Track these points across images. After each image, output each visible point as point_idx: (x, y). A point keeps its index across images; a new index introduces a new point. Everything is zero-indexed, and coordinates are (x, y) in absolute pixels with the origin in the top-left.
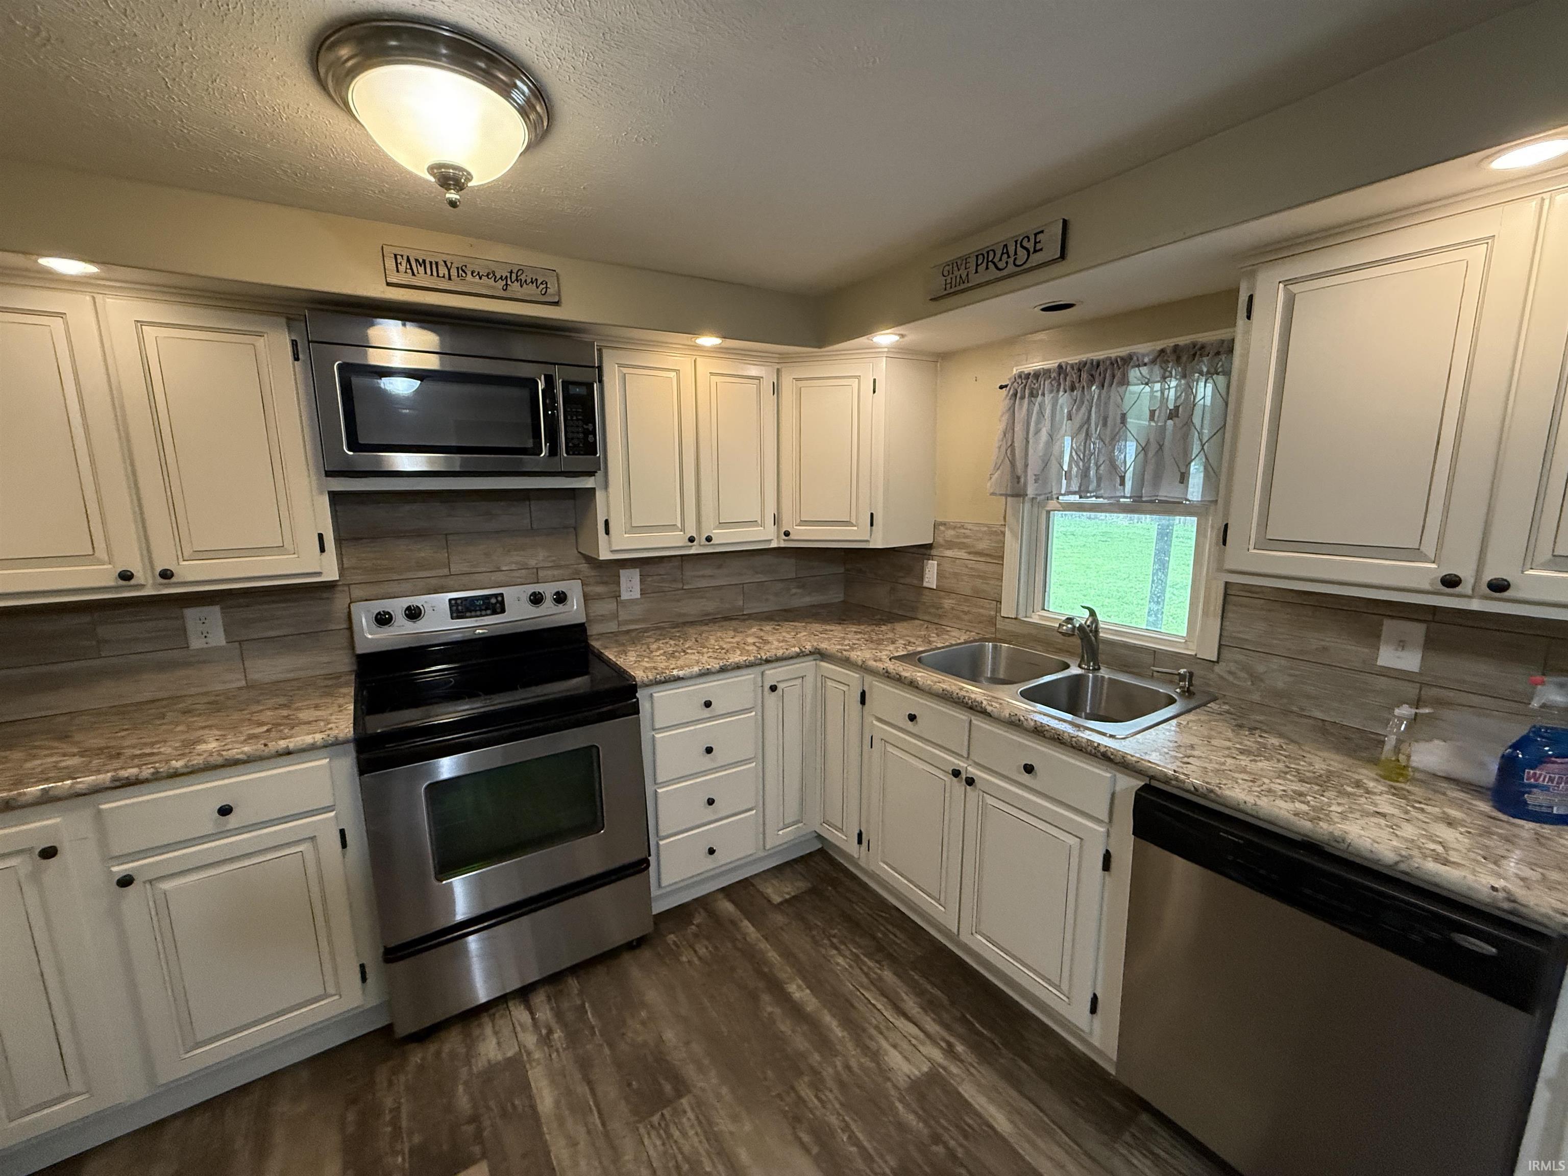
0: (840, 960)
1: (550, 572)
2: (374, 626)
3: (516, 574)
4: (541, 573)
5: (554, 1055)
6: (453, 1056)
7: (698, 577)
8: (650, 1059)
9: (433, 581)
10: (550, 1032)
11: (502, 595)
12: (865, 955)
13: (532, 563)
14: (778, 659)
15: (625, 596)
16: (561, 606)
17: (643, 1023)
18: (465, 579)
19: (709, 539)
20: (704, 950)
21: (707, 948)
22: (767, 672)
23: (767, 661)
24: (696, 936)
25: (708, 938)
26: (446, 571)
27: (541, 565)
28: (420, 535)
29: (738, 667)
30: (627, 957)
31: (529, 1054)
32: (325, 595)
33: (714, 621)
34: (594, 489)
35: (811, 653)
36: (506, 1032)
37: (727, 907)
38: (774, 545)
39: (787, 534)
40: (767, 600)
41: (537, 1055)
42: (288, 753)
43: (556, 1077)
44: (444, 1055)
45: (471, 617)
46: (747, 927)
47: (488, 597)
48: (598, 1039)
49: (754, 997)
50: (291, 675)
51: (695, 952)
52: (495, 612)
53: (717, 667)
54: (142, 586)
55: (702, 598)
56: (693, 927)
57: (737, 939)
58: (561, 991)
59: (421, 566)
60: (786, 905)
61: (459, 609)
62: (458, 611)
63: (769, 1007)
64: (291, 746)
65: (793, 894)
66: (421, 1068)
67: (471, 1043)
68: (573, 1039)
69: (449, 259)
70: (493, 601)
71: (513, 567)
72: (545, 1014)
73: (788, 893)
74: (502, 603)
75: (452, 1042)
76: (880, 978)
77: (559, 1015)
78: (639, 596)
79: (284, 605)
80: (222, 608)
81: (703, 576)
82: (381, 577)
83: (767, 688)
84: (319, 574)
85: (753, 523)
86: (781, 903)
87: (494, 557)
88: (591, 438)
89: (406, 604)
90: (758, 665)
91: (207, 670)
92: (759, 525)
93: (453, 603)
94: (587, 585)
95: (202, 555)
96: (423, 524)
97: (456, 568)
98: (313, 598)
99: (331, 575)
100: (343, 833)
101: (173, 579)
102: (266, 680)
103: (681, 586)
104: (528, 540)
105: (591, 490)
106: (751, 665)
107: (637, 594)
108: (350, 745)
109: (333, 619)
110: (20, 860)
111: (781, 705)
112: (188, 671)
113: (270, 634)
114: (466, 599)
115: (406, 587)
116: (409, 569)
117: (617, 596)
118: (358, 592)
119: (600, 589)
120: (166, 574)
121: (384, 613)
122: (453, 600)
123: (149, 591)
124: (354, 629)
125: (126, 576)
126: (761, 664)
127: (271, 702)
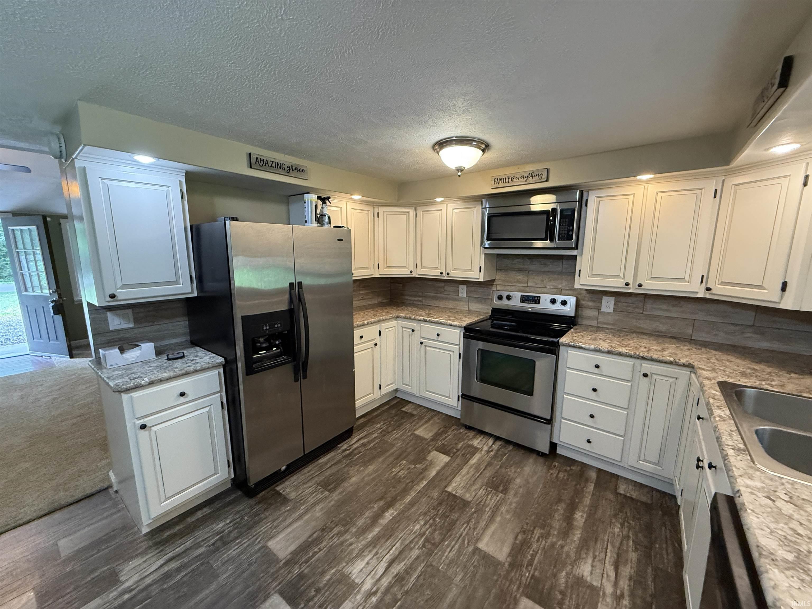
0: (617, 530)
1: (567, 292)
2: (497, 299)
3: (552, 290)
4: (563, 292)
5: (486, 456)
6: (468, 436)
7: (656, 309)
8: (506, 479)
9: (522, 288)
10: (492, 451)
11: (540, 297)
12: (633, 541)
13: (560, 286)
14: (652, 360)
15: (604, 309)
16: (563, 306)
17: (515, 472)
18: (532, 289)
20: (562, 476)
21: (564, 476)
22: (644, 365)
23: (643, 358)
24: (566, 470)
25: (569, 475)
26: (526, 285)
27: (563, 288)
28: (519, 270)
29: (620, 354)
30: (534, 456)
31: (482, 450)
32: (490, 287)
35: (684, 365)
36: (483, 442)
37: (593, 475)
38: (700, 295)
39: (708, 289)
41: (483, 452)
42: (451, 325)
43: (480, 461)
44: (467, 435)
45: (527, 303)
46: (591, 487)
47: (535, 297)
48: (500, 463)
49: (559, 501)
50: (478, 310)
51: (558, 473)
52: (536, 303)
53: (606, 350)
54: (444, 276)
56: (569, 468)
57: (580, 485)
58: (506, 446)
59: (518, 282)
60: (622, 496)
61: (524, 299)
63: (561, 508)
65: (633, 497)
66: (460, 433)
67: (474, 437)
68: (495, 457)
69: (509, 175)
70: (536, 299)
71: (552, 287)
72: (495, 447)
73: (630, 494)
74: (539, 300)
75: (471, 434)
76: (627, 551)
77: (498, 450)
79: (480, 288)
80: (467, 286)
82: (506, 284)
83: (641, 374)
84: (478, 279)
85: (683, 280)
86: (621, 494)
87: (545, 282)
88: (571, 233)
89: (508, 294)
90: (635, 358)
91: (462, 303)
92: (686, 281)
93: (522, 297)
94: (583, 300)
95: (456, 270)
96: (521, 266)
97: (529, 284)
98: (487, 287)
99: (482, 280)
100: (460, 354)
101: (449, 276)
102: (473, 310)
103: (642, 311)
104: (560, 276)
105: (576, 256)
106: (630, 356)
107: (611, 310)
108: (463, 329)
109: (489, 295)
110: (410, 330)
111: (652, 387)
112: (458, 302)
113: (476, 296)
114: (526, 296)
115: (513, 288)
116: (514, 282)
117: (599, 309)
118: (499, 288)
119: (590, 304)
120: (448, 274)
121: (501, 295)
122: (523, 295)
123: (445, 278)
124: (492, 299)
125: (442, 273)
126: (638, 358)
127: (465, 315)
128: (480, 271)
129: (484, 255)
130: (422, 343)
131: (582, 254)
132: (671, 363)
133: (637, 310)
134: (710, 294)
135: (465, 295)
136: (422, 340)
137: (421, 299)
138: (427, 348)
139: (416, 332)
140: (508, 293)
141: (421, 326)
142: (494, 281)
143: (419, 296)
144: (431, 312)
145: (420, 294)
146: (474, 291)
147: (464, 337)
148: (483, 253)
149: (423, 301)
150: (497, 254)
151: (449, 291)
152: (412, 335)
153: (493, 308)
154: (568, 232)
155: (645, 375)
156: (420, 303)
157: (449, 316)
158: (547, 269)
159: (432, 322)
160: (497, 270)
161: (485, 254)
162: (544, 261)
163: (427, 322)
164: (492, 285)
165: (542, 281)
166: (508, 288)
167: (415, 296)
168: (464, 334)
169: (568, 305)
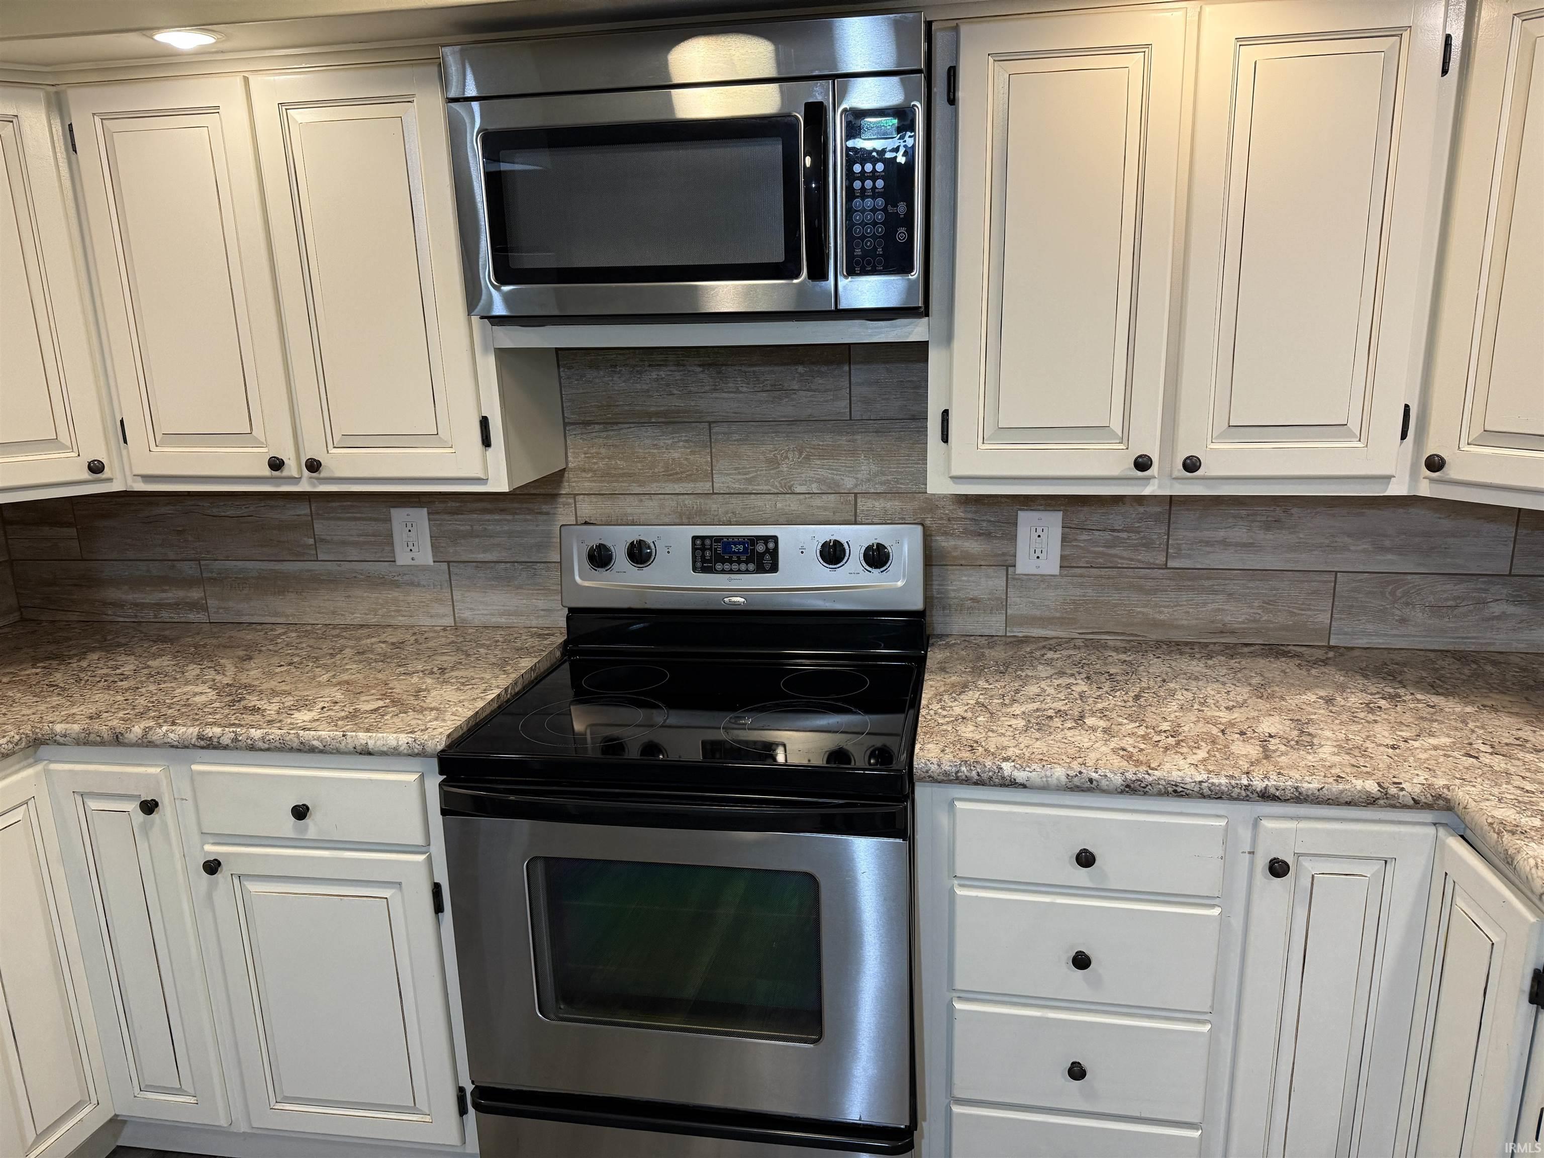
1: (879, 505)
2: (587, 565)
3: (817, 502)
4: (864, 504)
7: (1208, 543)
9: (688, 501)
11: (775, 539)
13: (848, 483)
14: (1300, 798)
15: (1025, 565)
16: (876, 571)
18: (736, 503)
19: (1192, 465)
22: (1267, 824)
23: (1266, 796)
26: (706, 487)
27: (863, 488)
28: (669, 421)
29: (1178, 792)
32: (545, 508)
33: (1231, 651)
34: (926, 343)
35: (1416, 804)
38: (1398, 488)
39: (1435, 464)
40: (1403, 621)
42: (366, 752)
45: (723, 572)
47: (753, 540)
52: (761, 569)
54: (295, 480)
55: (1215, 592)
59: (672, 474)
61: (709, 555)
62: (704, 560)
64: (371, 744)
70: (761, 548)
71: (814, 488)
74: (774, 553)
78: (1056, 571)
79: (497, 517)
80: (429, 513)
81: (1225, 543)
82: (615, 486)
83: (1262, 863)
84: (482, 480)
85: (1339, 429)
87: (784, 468)
88: (901, 235)
89: (635, 538)
90: (1238, 799)
91: (415, 596)
92: (1351, 435)
93: (700, 545)
94: (945, 534)
95: (352, 441)
96: (676, 403)
97: (722, 482)
98: (531, 511)
99: (500, 484)
100: (437, 890)
101: (324, 473)
102: (477, 622)
103: (1161, 559)
104: (843, 440)
105: (922, 347)
106: (1216, 795)
107: (1051, 565)
108: (435, 761)
109: (542, 546)
110: (133, 807)
111: (1301, 914)
112: (395, 594)
113: (481, 557)
114: (718, 539)
115: (650, 507)
116: (654, 478)
117: (1007, 564)
118: (586, 509)
119: (973, 546)
120: (313, 466)
121: (602, 548)
122: (703, 538)
123: (304, 486)
124: (563, 566)
125: (276, 464)
126: (1247, 799)
127: (440, 660)
128: (486, 442)
129: (492, 360)
130: (212, 867)
131: (949, 338)
132: (1370, 802)
133: (1144, 556)
134: (1432, 480)
135: (426, 557)
136: (213, 850)
137: (195, 594)
138: (254, 887)
139: (166, 807)
140: (633, 534)
141: (193, 775)
142: (557, 478)
143: (189, 583)
144: (253, 673)
145: (188, 569)
146: (471, 534)
147: (444, 812)
148: (486, 349)
149: (212, 603)
150: (559, 351)
151: (344, 543)
152: (146, 829)
153: (571, 610)
154: (890, 234)
155: (1278, 869)
156: (192, 617)
157: (353, 690)
158: (785, 409)
159: (252, 748)
160: (565, 424)
161: (503, 355)
162: (770, 374)
163: (226, 747)
164: (553, 497)
165: (773, 463)
166: (630, 507)
167: (163, 582)
168: (445, 797)
169: (894, 565)
